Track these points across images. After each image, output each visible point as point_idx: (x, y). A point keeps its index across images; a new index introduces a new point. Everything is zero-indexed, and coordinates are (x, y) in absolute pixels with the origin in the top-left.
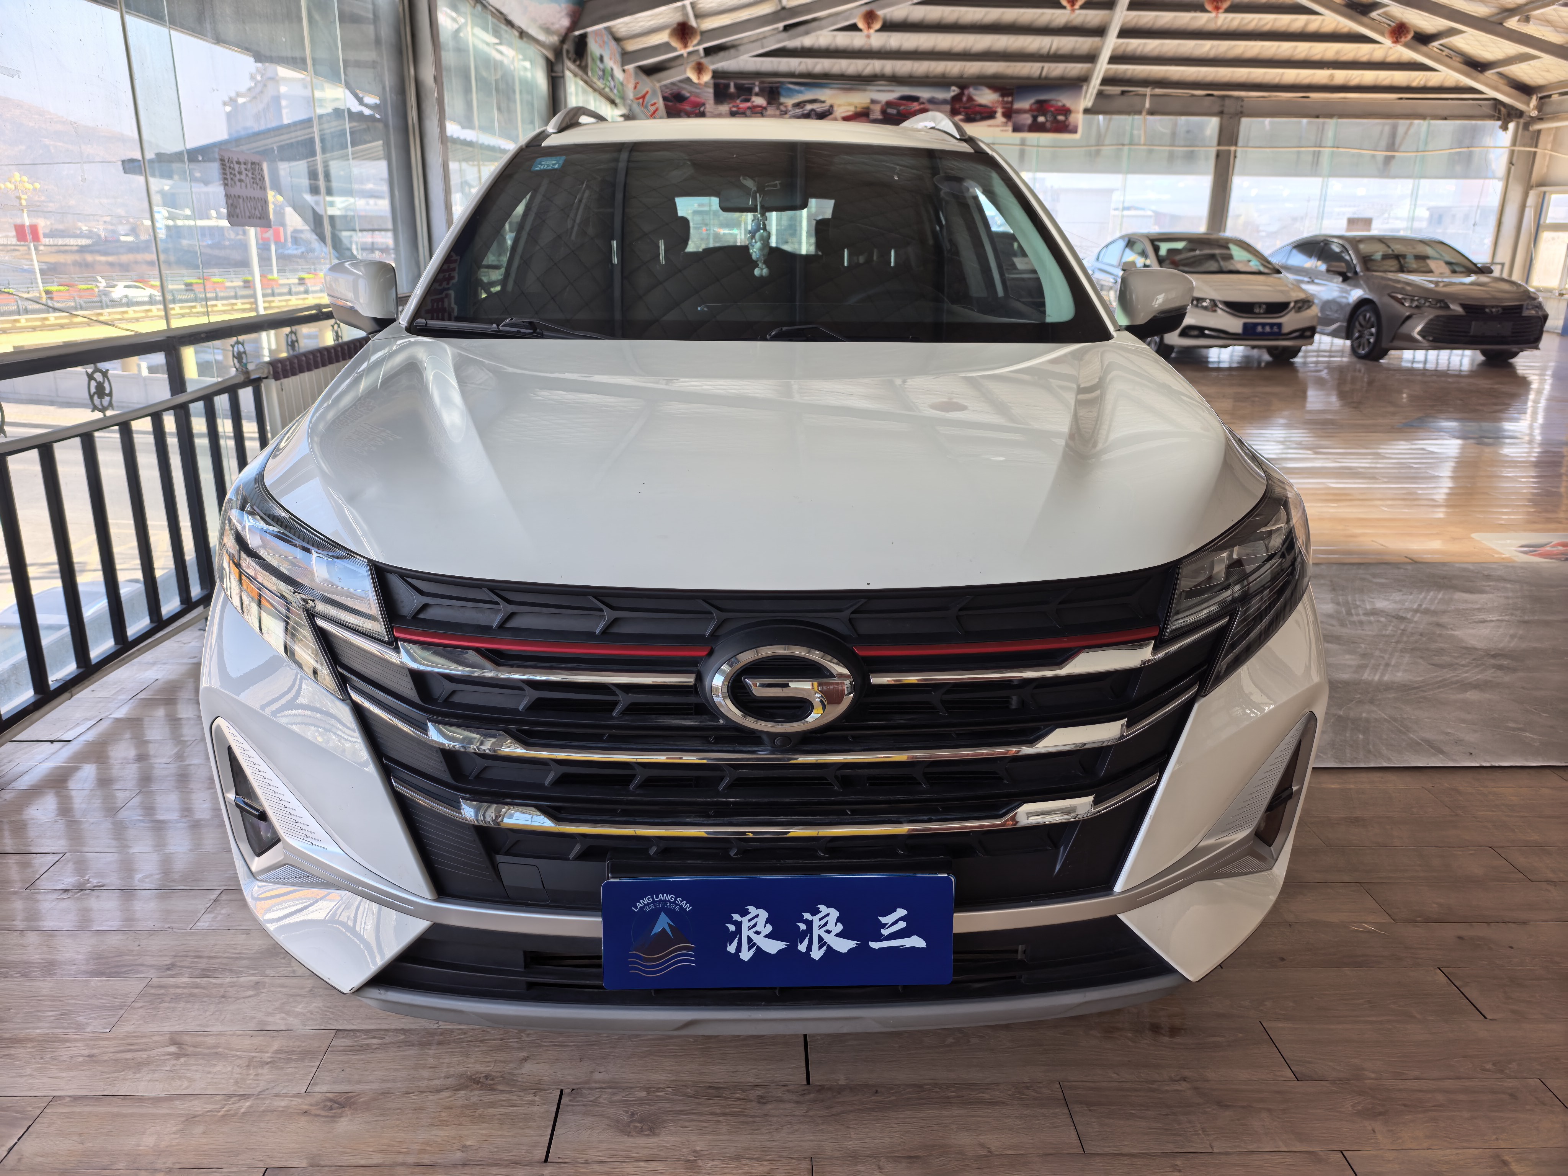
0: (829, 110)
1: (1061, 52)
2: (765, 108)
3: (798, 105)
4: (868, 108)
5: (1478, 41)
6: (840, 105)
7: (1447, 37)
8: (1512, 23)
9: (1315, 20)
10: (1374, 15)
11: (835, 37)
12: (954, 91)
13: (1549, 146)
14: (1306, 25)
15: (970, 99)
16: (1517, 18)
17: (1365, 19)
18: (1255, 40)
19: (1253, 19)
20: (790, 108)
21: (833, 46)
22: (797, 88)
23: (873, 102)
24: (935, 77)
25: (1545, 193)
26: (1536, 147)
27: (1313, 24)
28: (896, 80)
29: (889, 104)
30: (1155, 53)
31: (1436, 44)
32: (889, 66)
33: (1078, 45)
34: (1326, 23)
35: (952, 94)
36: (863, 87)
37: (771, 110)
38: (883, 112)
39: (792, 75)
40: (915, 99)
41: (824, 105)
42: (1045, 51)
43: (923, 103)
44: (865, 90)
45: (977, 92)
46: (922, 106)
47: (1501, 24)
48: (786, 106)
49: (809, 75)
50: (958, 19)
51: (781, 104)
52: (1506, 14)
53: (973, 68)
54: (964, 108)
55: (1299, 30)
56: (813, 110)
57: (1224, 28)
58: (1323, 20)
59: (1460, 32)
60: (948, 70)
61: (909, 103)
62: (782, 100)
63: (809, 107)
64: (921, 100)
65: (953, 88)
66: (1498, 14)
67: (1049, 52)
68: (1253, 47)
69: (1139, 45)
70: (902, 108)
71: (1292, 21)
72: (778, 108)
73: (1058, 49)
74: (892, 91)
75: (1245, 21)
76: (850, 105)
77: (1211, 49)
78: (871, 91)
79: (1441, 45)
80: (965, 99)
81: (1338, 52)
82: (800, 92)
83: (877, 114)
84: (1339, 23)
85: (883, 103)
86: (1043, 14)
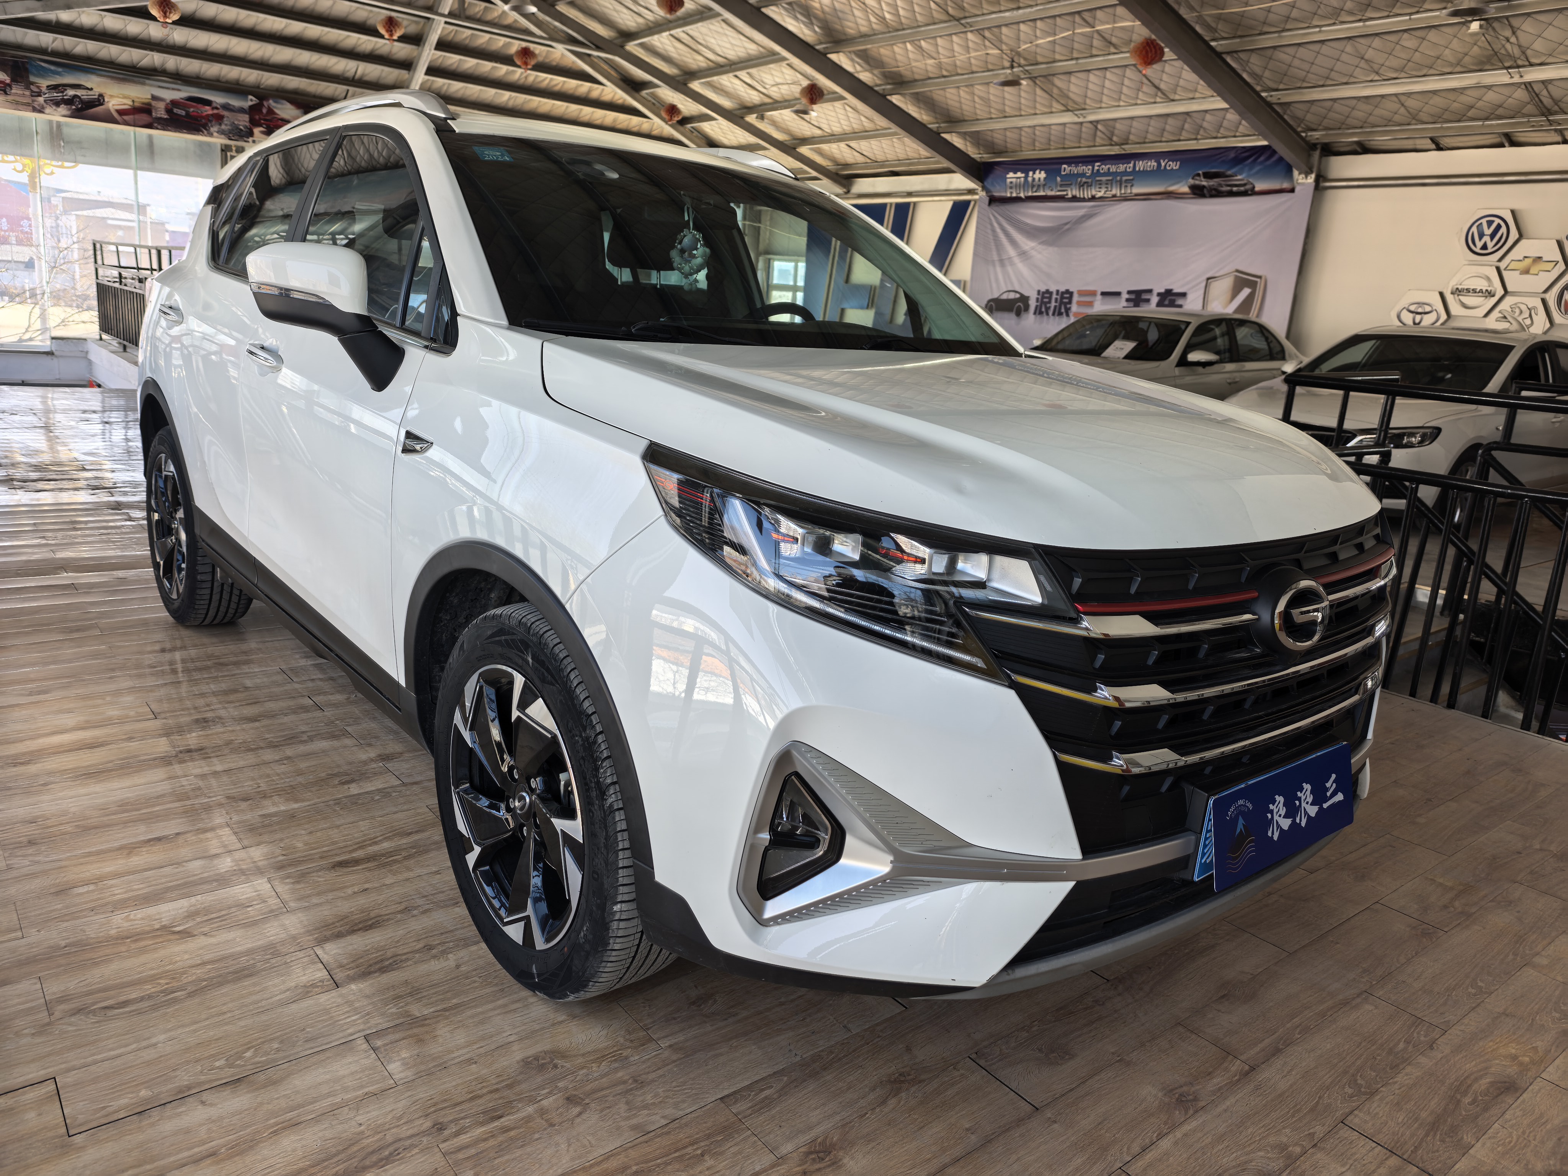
0: (99, 100)
1: (366, 78)
2: (10, 85)
3: (55, 88)
4: (149, 104)
5: (721, 129)
6: (111, 96)
7: (699, 122)
8: (751, 119)
9: (597, 88)
10: (644, 93)
11: (102, 18)
12: (251, 101)
13: (768, 223)
14: (590, 91)
15: (271, 111)
16: (755, 115)
17: (636, 95)
18: (548, 98)
19: (546, 78)
20: (44, 89)
21: (100, 27)
22: (52, 68)
23: (154, 98)
24: (227, 82)
25: (769, 260)
26: (760, 222)
27: (596, 91)
28: (179, 77)
29: (174, 103)
30: (459, 95)
31: (689, 126)
32: (172, 62)
33: (384, 75)
34: (604, 93)
35: (250, 103)
36: (142, 80)
37: (16, 90)
38: (169, 111)
39: (42, 51)
40: (208, 103)
41: (90, 93)
42: (350, 74)
43: (217, 108)
44: (143, 84)
45: (279, 106)
46: (215, 111)
47: (742, 118)
48: (38, 87)
49: (66, 55)
50: (255, 25)
51: (32, 83)
52: (745, 110)
53: (272, 79)
54: (265, 120)
55: (584, 95)
56: (75, 96)
57: (522, 82)
58: (603, 90)
59: (713, 119)
60: (242, 77)
61: (200, 106)
62: (32, 79)
63: (71, 92)
64: (214, 105)
65: (250, 97)
66: (739, 109)
67: (354, 76)
68: (546, 103)
69: (444, 85)
70: (192, 110)
71: (578, 86)
72: (27, 87)
73: (363, 75)
74: (179, 90)
75: (539, 79)
76: (125, 97)
77: (509, 99)
78: (151, 85)
79: (692, 127)
80: (264, 111)
81: (615, 120)
82: (58, 73)
83: (160, 111)
84: (616, 93)
85: (168, 101)
86: (348, 36)
